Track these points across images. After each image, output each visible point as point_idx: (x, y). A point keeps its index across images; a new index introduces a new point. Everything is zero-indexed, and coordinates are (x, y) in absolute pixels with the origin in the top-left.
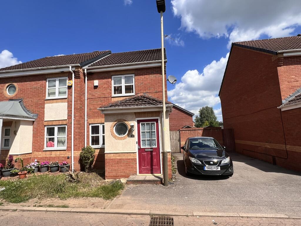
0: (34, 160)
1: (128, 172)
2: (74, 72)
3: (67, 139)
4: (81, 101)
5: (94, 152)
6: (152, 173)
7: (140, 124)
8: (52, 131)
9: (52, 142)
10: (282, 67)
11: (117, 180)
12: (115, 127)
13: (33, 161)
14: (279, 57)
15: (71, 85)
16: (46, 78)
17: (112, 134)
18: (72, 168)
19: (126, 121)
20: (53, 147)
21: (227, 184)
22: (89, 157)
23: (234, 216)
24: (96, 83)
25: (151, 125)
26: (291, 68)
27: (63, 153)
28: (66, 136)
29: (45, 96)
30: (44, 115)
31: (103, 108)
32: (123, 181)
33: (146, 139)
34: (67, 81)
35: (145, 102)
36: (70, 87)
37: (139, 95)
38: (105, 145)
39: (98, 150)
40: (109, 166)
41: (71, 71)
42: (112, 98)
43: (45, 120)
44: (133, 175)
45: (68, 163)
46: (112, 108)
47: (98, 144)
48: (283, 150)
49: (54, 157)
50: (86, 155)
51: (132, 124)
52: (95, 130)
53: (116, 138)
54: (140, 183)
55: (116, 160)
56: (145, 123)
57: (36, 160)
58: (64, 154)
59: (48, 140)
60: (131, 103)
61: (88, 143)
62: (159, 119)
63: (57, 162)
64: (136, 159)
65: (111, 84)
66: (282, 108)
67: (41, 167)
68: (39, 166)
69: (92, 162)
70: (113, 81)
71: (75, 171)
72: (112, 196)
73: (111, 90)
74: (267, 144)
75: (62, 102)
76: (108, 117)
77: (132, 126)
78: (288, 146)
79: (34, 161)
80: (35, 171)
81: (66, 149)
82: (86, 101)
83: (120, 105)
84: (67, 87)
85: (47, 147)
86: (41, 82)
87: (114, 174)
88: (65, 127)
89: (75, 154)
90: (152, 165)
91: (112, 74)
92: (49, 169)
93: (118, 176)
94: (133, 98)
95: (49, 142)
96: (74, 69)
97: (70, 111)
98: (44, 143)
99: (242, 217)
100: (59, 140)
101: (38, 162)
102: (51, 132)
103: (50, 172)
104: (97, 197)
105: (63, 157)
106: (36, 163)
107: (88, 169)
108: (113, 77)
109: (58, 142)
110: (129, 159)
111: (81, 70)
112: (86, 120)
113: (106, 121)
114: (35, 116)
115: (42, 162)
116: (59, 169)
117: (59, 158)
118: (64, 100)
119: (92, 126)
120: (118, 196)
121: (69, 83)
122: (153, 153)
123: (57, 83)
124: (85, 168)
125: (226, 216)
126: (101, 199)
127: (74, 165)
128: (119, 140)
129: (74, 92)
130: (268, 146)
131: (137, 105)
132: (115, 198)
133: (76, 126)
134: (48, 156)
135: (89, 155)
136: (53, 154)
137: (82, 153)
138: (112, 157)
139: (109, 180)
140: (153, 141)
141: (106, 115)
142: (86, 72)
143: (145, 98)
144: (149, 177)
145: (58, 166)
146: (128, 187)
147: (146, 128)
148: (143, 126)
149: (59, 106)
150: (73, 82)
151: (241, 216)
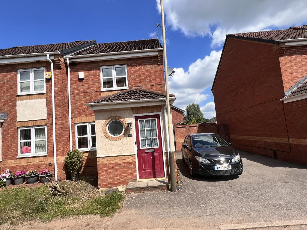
0: (6, 170)
1: (126, 178)
2: (53, 61)
3: (48, 142)
4: (64, 97)
5: (83, 156)
6: (154, 177)
7: (139, 121)
8: (28, 134)
9: (28, 147)
10: (284, 57)
11: (114, 188)
12: (108, 126)
13: (4, 172)
14: (281, 46)
15: (49, 77)
16: (17, 69)
17: (105, 134)
18: (55, 176)
19: (121, 118)
20: (30, 153)
21: (240, 185)
22: (76, 162)
23: (269, 227)
24: (81, 75)
25: (151, 122)
26: (292, 59)
27: (43, 159)
28: (46, 139)
29: (16, 91)
30: (16, 115)
31: (93, 103)
32: (121, 189)
33: (146, 138)
34: (45, 72)
35: (143, 95)
36: (48, 80)
37: (134, 88)
38: (97, 147)
39: (87, 154)
40: (103, 172)
41: (50, 60)
42: (102, 93)
43: (17, 121)
44: (133, 181)
45: (49, 172)
46: (103, 103)
47: (87, 146)
48: (286, 144)
49: (32, 165)
50: (72, 160)
51: (129, 122)
52: (82, 130)
53: (110, 139)
54: (142, 190)
55: (112, 164)
56: (144, 119)
57: (8, 170)
58: (45, 160)
59: (23, 145)
60: (126, 97)
61: (74, 146)
62: (160, 115)
63: (36, 170)
64: (135, 162)
65: (100, 77)
66: (285, 100)
67: (15, 179)
68: (13, 177)
69: (80, 168)
70: (101, 72)
71: (59, 180)
72: (111, 211)
73: (100, 83)
74: (267, 138)
75: (39, 98)
76: (99, 113)
77: (129, 124)
78: (291, 139)
79: (6, 172)
80: (6, 184)
81: (46, 155)
82: (69, 96)
83: (113, 100)
84: (44, 79)
85: (22, 153)
86: (10, 74)
87: (109, 181)
88: (45, 128)
89: (58, 161)
90: (154, 168)
91: (100, 64)
92: (26, 180)
93: (115, 184)
94: (128, 92)
95: (23, 147)
96: (53, 58)
97: (51, 108)
98: (17, 149)
99: (278, 227)
100: (37, 145)
101: (10, 172)
102: (26, 134)
103: (26, 183)
104: (91, 214)
105: (43, 164)
106: (8, 174)
107: (76, 177)
108: (101, 68)
109: (36, 146)
110: (127, 163)
111: (62, 59)
112: (70, 119)
113: (96, 119)
114: (3, 116)
115: (15, 173)
116: (38, 179)
117: (37, 165)
118: (41, 95)
119: (78, 126)
120: (119, 210)
121: (47, 75)
122: (155, 154)
123: (32, 75)
124: (72, 176)
125: (259, 227)
126: (97, 216)
127: (58, 172)
128: (113, 141)
129: (54, 86)
130: (268, 140)
131: (133, 99)
132: (116, 214)
133: (58, 126)
134: (23, 164)
135: (76, 160)
136: (31, 162)
137: (67, 158)
138: (106, 161)
139: (103, 189)
140: (154, 140)
141: (96, 111)
142: (68, 61)
143: (141, 91)
144: (152, 182)
145: (37, 176)
146: (129, 197)
147: (145, 126)
148: (142, 123)
149: (35, 103)
150: (52, 74)
151: (276, 225)
